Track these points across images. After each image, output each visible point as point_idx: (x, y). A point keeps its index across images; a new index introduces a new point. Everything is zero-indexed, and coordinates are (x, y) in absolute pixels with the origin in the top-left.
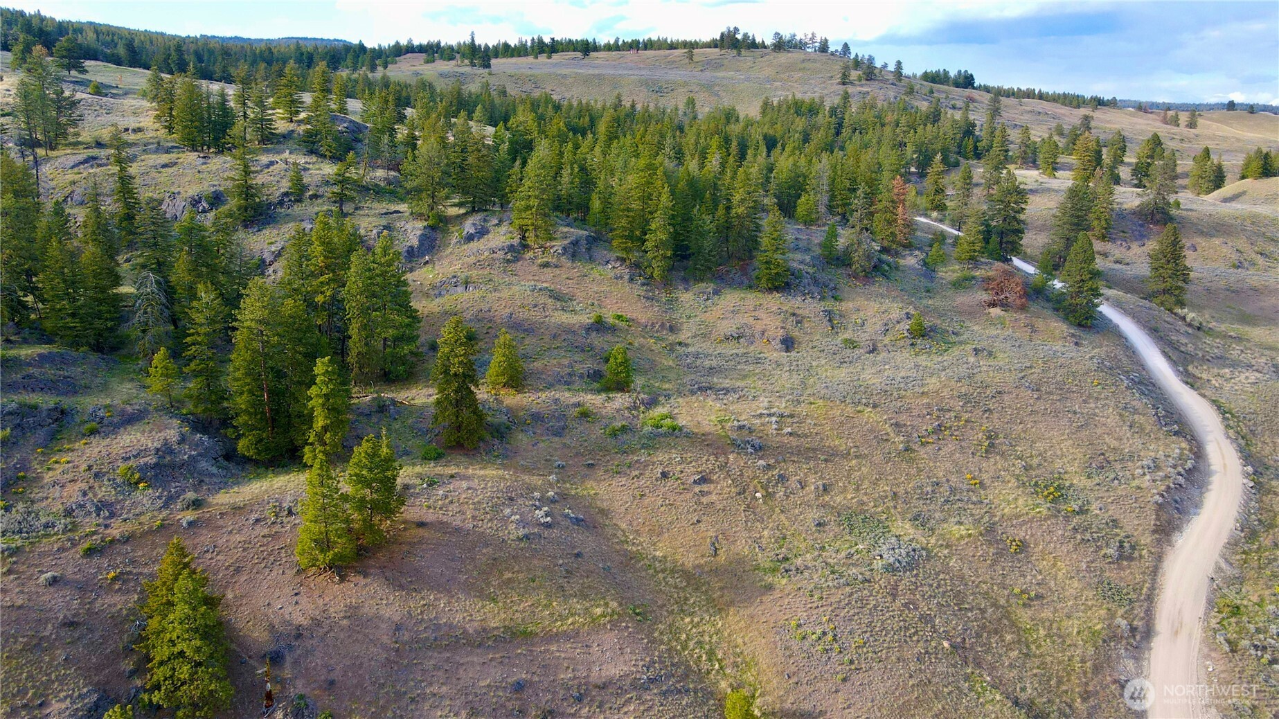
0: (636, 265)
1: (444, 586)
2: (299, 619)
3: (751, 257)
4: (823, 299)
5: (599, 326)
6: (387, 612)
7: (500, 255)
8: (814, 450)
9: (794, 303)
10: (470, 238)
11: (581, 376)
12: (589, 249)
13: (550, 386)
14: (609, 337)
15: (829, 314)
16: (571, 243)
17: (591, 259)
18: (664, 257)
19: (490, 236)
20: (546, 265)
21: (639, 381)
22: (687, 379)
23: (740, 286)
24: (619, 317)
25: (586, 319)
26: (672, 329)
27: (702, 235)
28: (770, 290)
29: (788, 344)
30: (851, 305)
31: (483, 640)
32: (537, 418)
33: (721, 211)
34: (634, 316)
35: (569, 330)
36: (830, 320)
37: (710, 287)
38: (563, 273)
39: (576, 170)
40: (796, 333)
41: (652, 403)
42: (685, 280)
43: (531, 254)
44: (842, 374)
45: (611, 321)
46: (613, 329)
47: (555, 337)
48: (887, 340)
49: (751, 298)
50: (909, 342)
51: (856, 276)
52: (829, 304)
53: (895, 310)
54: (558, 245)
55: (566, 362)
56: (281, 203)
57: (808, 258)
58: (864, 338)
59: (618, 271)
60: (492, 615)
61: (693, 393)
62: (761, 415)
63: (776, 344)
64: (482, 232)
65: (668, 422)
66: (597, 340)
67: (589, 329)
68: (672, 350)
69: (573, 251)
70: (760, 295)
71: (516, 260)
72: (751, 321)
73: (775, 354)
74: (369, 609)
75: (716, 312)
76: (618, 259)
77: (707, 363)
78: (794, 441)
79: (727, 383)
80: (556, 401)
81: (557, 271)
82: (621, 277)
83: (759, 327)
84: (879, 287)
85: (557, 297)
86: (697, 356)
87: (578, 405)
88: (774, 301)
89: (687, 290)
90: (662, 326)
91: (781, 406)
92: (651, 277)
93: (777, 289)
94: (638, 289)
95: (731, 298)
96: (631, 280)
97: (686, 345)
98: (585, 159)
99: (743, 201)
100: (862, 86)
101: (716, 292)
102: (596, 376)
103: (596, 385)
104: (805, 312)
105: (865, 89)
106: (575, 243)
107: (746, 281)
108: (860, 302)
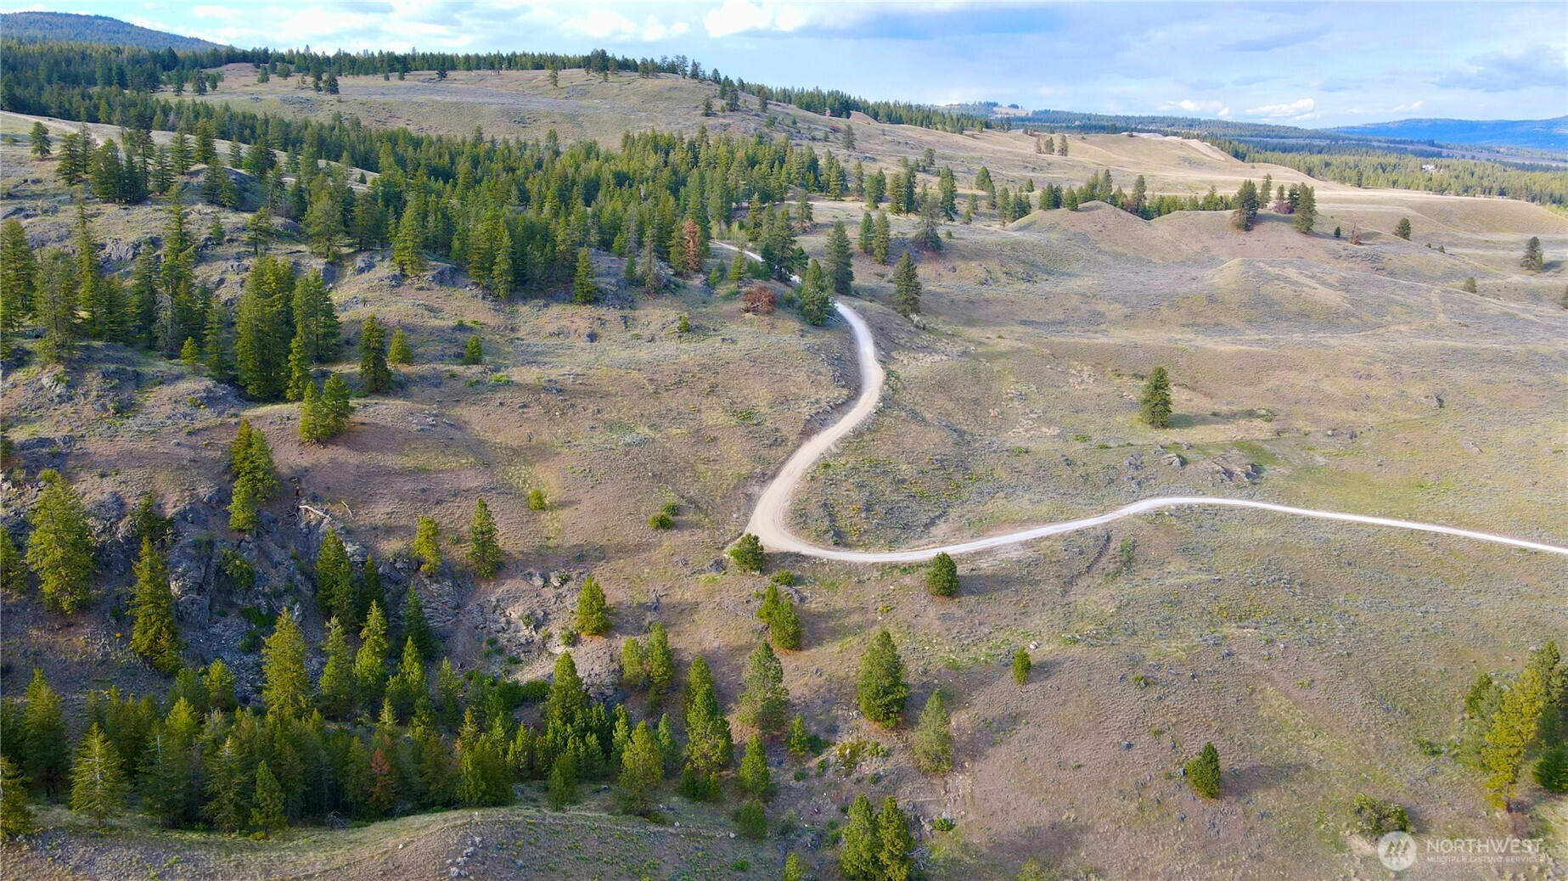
0: (487, 288)
1: (380, 449)
2: (304, 464)
3: (572, 281)
4: (622, 308)
5: (461, 327)
6: (351, 461)
7: (387, 282)
8: (595, 392)
9: (601, 311)
10: (361, 271)
11: (450, 356)
12: (452, 277)
13: (430, 361)
14: (468, 334)
15: (625, 319)
16: (439, 273)
17: (454, 284)
18: (506, 282)
19: (377, 269)
20: (421, 289)
21: (487, 359)
22: (520, 358)
23: (564, 301)
24: (475, 322)
25: (452, 323)
26: (513, 330)
27: (534, 265)
28: (584, 303)
29: (593, 337)
30: (642, 312)
31: (403, 473)
32: (423, 378)
33: (548, 249)
34: (486, 321)
35: (441, 330)
36: (625, 322)
37: (542, 302)
38: (434, 294)
39: (440, 216)
40: (599, 331)
41: (497, 370)
42: (524, 298)
43: (409, 281)
44: (625, 354)
45: (469, 324)
46: (471, 330)
47: (431, 334)
48: (663, 334)
49: (570, 309)
50: (677, 335)
51: (648, 293)
52: (626, 312)
53: (672, 314)
54: (429, 275)
55: (440, 348)
56: (206, 246)
57: (613, 281)
58: (647, 333)
59: (474, 292)
60: (409, 462)
61: (523, 365)
62: (565, 375)
63: (585, 338)
64: (370, 266)
65: (505, 378)
66: (459, 335)
67: (454, 329)
68: (512, 342)
69: (440, 279)
70: (577, 307)
71: (399, 285)
72: (569, 324)
73: (584, 343)
74: (341, 459)
75: (545, 319)
76: (474, 283)
77: (535, 350)
78: (583, 388)
79: (546, 360)
80: (434, 369)
81: (430, 293)
82: (477, 296)
83: (574, 326)
84: (667, 299)
85: (431, 310)
86: (529, 345)
87: (449, 371)
88: (587, 311)
89: (525, 304)
90: (506, 327)
91: (579, 370)
92: (498, 296)
93: (590, 302)
94: (489, 304)
95: (556, 309)
96: (484, 298)
97: (522, 340)
98: (446, 208)
99: (564, 241)
100: (724, 117)
101: (546, 306)
102: (459, 356)
103: (459, 361)
104: (608, 318)
105: (726, 121)
106: (442, 273)
107: (568, 298)
108: (650, 310)
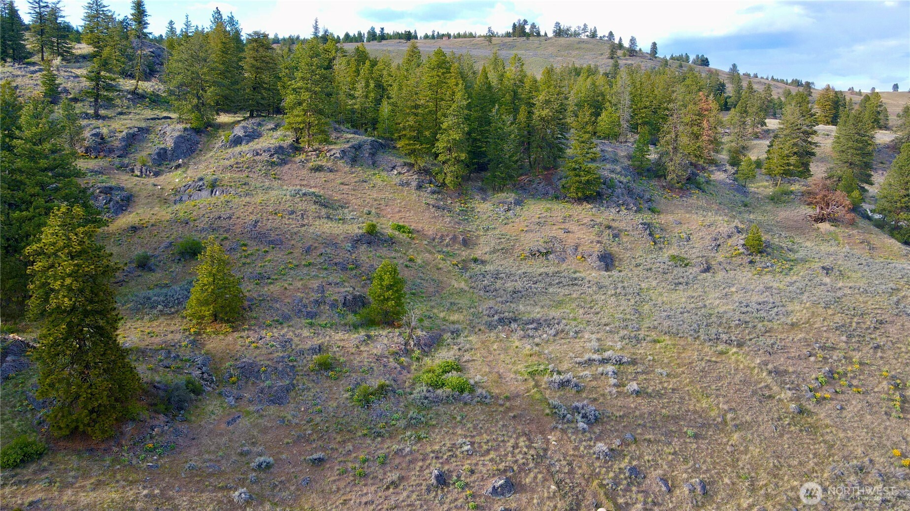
0: (426, 171)
3: (555, 167)
4: (638, 211)
5: (372, 237)
7: (265, 157)
9: (607, 214)
10: (237, 141)
11: (334, 305)
12: (373, 155)
13: (283, 320)
14: (383, 251)
15: (648, 226)
16: (353, 147)
17: (375, 164)
18: (458, 161)
19: (261, 139)
20: (319, 169)
21: (415, 312)
22: (483, 307)
23: (545, 196)
24: (399, 228)
25: (356, 229)
26: (466, 243)
27: (503, 138)
28: (579, 201)
29: (608, 261)
30: (670, 218)
32: (249, 372)
33: (522, 116)
34: (420, 227)
35: (331, 242)
36: (650, 234)
37: (511, 197)
38: (338, 178)
39: (372, 85)
40: (615, 249)
41: (432, 344)
42: (482, 190)
43: (302, 157)
45: (389, 232)
46: (391, 242)
47: (308, 251)
48: (720, 257)
49: (559, 209)
50: (747, 259)
51: (671, 188)
52: (647, 217)
53: (723, 224)
54: (336, 149)
55: (315, 284)
57: (618, 168)
58: (694, 252)
59: (404, 178)
61: (491, 327)
62: (590, 361)
63: (594, 261)
64: (252, 136)
65: (453, 377)
66: (364, 254)
67: (357, 241)
68: (465, 269)
69: (354, 156)
70: (569, 206)
71: (284, 162)
72: (561, 234)
73: (593, 274)
75: (519, 224)
76: (405, 164)
77: (509, 285)
78: (644, 406)
79: (537, 313)
80: (286, 343)
81: (331, 176)
82: (408, 184)
83: (571, 240)
84: (696, 199)
85: (323, 203)
86: (496, 276)
87: (320, 349)
88: (585, 212)
89: (484, 200)
90: (454, 239)
91: (616, 348)
92: (444, 184)
93: (587, 199)
94: (427, 197)
95: (535, 209)
96: (419, 187)
97: (483, 262)
98: (381, 76)
99: (548, 102)
100: (626, 60)
101: (518, 203)
102: (356, 303)
103: (351, 318)
104: (622, 225)
105: (629, 62)
106: (358, 147)
107: (551, 191)
108: (680, 214)
